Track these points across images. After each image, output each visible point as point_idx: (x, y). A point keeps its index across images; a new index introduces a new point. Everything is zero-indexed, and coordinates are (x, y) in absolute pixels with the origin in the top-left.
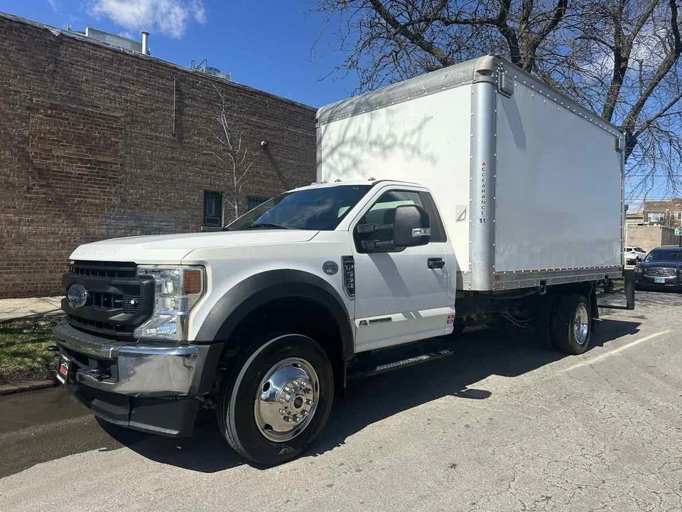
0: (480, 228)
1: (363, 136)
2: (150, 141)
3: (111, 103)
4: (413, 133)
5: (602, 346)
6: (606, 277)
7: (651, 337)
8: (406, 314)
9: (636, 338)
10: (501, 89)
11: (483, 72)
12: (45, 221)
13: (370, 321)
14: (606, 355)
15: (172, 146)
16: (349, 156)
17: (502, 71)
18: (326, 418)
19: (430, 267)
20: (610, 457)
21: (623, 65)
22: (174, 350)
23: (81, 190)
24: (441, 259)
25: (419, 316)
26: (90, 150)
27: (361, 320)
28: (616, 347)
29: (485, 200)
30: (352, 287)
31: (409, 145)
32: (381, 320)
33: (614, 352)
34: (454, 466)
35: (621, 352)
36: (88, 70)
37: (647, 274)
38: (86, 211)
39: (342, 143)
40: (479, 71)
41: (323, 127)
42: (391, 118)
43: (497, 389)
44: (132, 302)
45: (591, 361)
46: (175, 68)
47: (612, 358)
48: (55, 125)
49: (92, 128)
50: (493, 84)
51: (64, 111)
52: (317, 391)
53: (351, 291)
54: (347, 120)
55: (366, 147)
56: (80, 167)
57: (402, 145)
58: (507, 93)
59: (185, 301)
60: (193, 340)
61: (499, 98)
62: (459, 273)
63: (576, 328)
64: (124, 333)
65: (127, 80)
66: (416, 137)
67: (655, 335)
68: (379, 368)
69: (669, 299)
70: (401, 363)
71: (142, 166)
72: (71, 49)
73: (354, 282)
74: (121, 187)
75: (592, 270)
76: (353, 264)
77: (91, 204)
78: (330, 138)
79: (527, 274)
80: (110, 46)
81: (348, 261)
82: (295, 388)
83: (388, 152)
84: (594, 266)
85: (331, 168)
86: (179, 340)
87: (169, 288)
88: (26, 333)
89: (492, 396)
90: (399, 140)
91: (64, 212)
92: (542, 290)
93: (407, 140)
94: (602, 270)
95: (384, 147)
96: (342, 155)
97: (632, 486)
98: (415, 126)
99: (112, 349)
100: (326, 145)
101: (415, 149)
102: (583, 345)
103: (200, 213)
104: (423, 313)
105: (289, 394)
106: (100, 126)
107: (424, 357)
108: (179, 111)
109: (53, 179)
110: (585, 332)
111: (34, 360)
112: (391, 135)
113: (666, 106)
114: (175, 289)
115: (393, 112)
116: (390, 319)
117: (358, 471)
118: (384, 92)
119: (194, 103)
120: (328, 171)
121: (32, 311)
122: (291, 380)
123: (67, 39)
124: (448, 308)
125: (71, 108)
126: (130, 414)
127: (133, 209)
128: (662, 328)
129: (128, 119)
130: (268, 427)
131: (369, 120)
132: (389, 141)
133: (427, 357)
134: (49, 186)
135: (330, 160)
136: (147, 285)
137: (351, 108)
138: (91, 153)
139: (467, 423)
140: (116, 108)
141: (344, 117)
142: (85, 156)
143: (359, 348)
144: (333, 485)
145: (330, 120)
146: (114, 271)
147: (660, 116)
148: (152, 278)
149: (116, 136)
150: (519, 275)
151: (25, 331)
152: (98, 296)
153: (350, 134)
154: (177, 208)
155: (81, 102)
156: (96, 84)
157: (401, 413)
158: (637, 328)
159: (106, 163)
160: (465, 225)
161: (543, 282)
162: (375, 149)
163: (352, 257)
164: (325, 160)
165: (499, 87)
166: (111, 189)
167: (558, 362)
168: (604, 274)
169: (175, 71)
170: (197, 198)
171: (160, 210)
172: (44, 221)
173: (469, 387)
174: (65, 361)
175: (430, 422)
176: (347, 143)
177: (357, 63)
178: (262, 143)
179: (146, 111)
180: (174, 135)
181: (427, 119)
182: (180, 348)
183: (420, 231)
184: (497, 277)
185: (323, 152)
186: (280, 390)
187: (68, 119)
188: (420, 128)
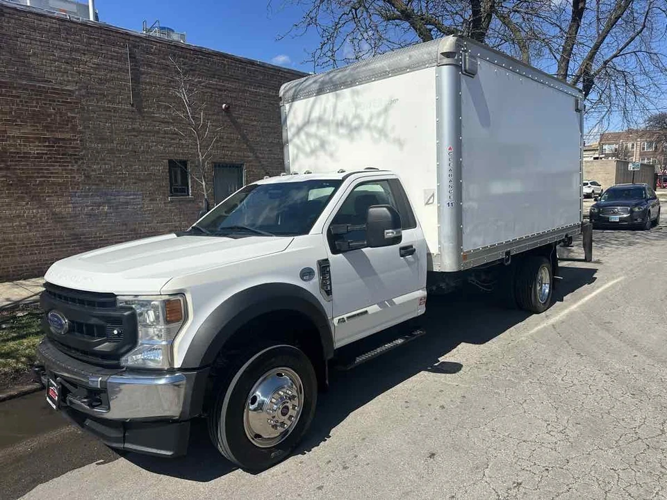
0: (448, 212)
1: (328, 116)
2: (108, 113)
3: (62, 76)
4: (379, 115)
5: (562, 300)
6: (566, 236)
7: (607, 286)
8: (381, 304)
9: (593, 290)
10: (465, 71)
11: (447, 55)
12: (9, 205)
13: (348, 318)
14: (566, 311)
15: (131, 116)
16: (316, 136)
17: (465, 51)
18: (311, 416)
19: (402, 256)
20: (573, 433)
21: (581, 5)
22: (161, 378)
23: (42, 169)
24: (411, 246)
25: (392, 303)
26: (47, 128)
27: (339, 318)
28: (575, 302)
29: (452, 184)
30: (329, 288)
31: (375, 127)
32: (358, 314)
33: (574, 307)
34: (432, 455)
35: (579, 307)
36: (34, 42)
37: (602, 213)
38: (50, 191)
39: (308, 123)
40: (442, 54)
41: (287, 106)
42: (356, 99)
43: (467, 360)
44: (116, 332)
45: (552, 320)
46: (127, 34)
47: (571, 315)
48: (7, 104)
49: (45, 104)
50: (457, 67)
51: (15, 88)
52: (301, 393)
53: (329, 293)
54: (312, 99)
55: (333, 127)
56: (39, 146)
57: (368, 127)
58: (471, 73)
59: (168, 331)
60: (179, 367)
61: (464, 79)
62: (429, 255)
63: (539, 288)
64: (111, 363)
65: (77, 50)
66: (382, 119)
67: (610, 284)
68: (359, 360)
69: (622, 237)
70: (379, 350)
71: (102, 140)
72: (13, 21)
73: (330, 284)
74: (83, 163)
75: (554, 232)
76: (329, 266)
77: (53, 184)
78: (295, 118)
79: (493, 248)
80: (55, 15)
81: (324, 266)
82: (281, 398)
83: (355, 134)
84: (555, 228)
85: (298, 148)
86: (166, 369)
87: (151, 316)
88: (5, 329)
89: (463, 369)
90: (366, 121)
91: (26, 193)
92: (507, 260)
93: (373, 122)
94: (563, 230)
95: (351, 129)
96: (308, 135)
97: (592, 464)
98: (381, 108)
99: (100, 379)
100: (292, 125)
101: (382, 132)
102: (545, 303)
103: (166, 183)
104: (397, 300)
105: (276, 404)
106: (54, 101)
107: (400, 341)
108: (136, 80)
109: (12, 161)
110: (547, 291)
111: (18, 361)
112: (357, 116)
113: (623, 45)
114: (157, 317)
115: (357, 93)
116: (366, 312)
117: (345, 468)
118: (347, 71)
119: (150, 70)
120: (295, 151)
121: (8, 300)
122: (276, 391)
123: (8, 11)
124: (421, 291)
125: (22, 84)
126: (124, 436)
127: (97, 185)
128: (618, 274)
129: (83, 92)
130: (258, 436)
131: (334, 100)
132: (355, 123)
133: (402, 341)
134: (7, 168)
135: (296, 140)
136: (128, 315)
137: (315, 87)
138: (47, 131)
139: (443, 403)
140: (69, 81)
141: (308, 95)
142: (42, 134)
143: (337, 345)
144: (322, 487)
145: (294, 99)
146: (94, 302)
147: (616, 56)
148: (132, 308)
149: (72, 110)
150: (487, 250)
151: (4, 326)
152: (80, 325)
153: (315, 114)
154: (142, 180)
155: (30, 78)
156: (45, 57)
157: (380, 396)
158: (594, 276)
159: (64, 139)
160: (433, 208)
161: (508, 253)
162: (342, 131)
163: (327, 260)
164: (291, 140)
165: (463, 69)
166: (72, 166)
167: (523, 323)
168: (565, 234)
169: (127, 37)
170: (161, 169)
171: (125, 185)
172: (7, 205)
173: (442, 359)
174: (53, 386)
175: (408, 405)
176: (312, 123)
177: (316, 20)
178: (224, 106)
179: (101, 82)
180: (132, 105)
181: (393, 102)
182: (168, 376)
183: (392, 233)
184: (465, 257)
185: (290, 132)
186: (267, 400)
187: (18, 97)
188: (386, 110)
